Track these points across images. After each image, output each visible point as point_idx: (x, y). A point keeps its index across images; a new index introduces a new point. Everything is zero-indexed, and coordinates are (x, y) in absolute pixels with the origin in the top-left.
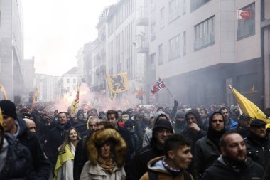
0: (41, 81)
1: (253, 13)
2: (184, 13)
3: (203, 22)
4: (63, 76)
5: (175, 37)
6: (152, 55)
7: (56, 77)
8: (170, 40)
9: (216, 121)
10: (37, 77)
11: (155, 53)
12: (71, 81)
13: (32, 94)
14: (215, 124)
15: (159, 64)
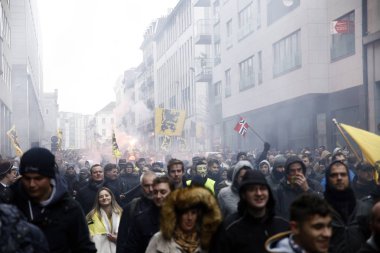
0: (67, 121)
1: (352, 25)
2: (259, 27)
3: (284, 39)
4: (96, 114)
5: (247, 59)
6: (216, 84)
7: (87, 117)
8: (240, 64)
9: (336, 175)
10: (61, 116)
11: (220, 82)
12: (108, 120)
13: (55, 139)
14: (334, 180)
15: (227, 96)
